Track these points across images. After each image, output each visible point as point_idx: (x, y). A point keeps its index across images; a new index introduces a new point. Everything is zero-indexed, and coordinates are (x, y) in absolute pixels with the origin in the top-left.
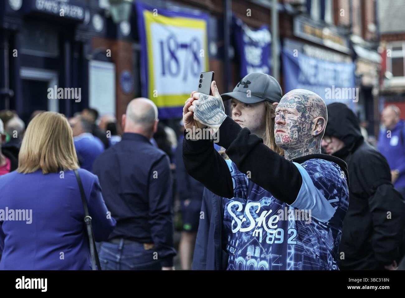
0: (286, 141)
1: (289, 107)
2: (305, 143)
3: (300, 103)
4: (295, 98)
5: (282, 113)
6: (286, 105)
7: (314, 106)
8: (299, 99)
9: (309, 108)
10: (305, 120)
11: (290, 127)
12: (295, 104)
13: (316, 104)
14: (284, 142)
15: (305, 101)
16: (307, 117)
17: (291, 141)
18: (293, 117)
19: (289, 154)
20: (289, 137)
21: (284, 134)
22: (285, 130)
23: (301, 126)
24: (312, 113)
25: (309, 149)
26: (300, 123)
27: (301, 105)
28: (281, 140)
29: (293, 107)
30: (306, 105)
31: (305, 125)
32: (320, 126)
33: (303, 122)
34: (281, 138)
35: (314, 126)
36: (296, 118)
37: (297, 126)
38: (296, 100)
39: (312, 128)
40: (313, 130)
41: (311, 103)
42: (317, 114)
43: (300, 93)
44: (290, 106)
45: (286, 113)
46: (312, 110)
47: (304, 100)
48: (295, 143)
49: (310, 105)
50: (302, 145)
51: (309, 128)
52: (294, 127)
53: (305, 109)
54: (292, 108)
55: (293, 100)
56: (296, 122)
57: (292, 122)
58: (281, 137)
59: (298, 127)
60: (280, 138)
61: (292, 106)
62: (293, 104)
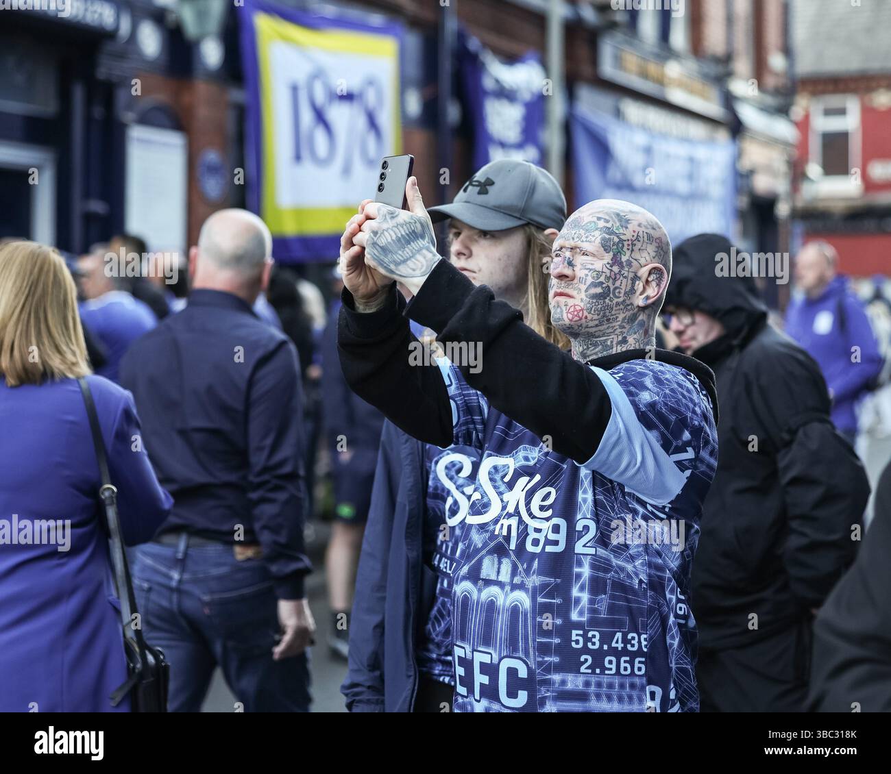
0: (576, 318)
1: (584, 240)
2: (619, 323)
3: (609, 231)
4: (599, 219)
5: (568, 254)
6: (576, 235)
7: (641, 239)
8: (607, 221)
9: (630, 242)
10: (620, 271)
11: (585, 287)
12: (597, 233)
13: (645, 234)
14: (571, 320)
15: (622, 226)
16: (625, 264)
17: (586, 317)
18: (592, 264)
19: (581, 349)
20: (582, 310)
21: (571, 302)
22: (574, 293)
23: (610, 284)
24: (636, 255)
25: (628, 337)
26: (608, 278)
27: (612, 237)
28: (565, 316)
29: (593, 239)
30: (622, 237)
31: (620, 281)
32: (654, 284)
33: (615, 274)
34: (565, 312)
35: (639, 286)
36: (599, 265)
37: (602, 283)
38: (601, 224)
39: (636, 288)
40: (638, 293)
41: (634, 231)
42: (648, 258)
43: (610, 208)
44: (587, 237)
45: (576, 253)
46: (636, 248)
47: (618, 224)
48: (597, 322)
49: (633, 236)
50: (613, 327)
51: (628, 288)
52: (594, 285)
53: (621, 245)
54: (592, 243)
55: (593, 224)
56: (599, 274)
57: (589, 274)
58: (564, 308)
59: (604, 286)
60: (562, 312)
61: (591, 237)
62: (593, 234)
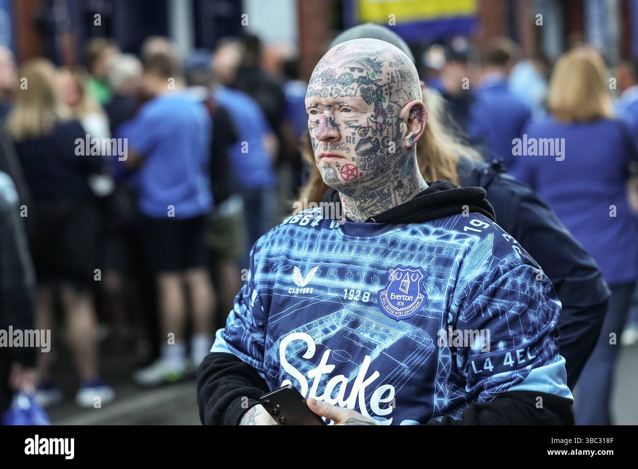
0: (351, 177)
1: (344, 94)
2: (392, 170)
3: (363, 80)
4: (353, 69)
5: (327, 113)
6: (333, 92)
7: (396, 80)
8: (361, 71)
9: (387, 87)
10: (384, 120)
11: (355, 146)
12: (355, 85)
13: (398, 73)
14: (346, 180)
15: (376, 72)
16: (387, 111)
17: (361, 174)
18: (356, 121)
20: (356, 168)
21: (342, 162)
22: (344, 153)
23: (378, 137)
24: (395, 98)
25: (403, 180)
26: (374, 131)
27: (370, 86)
28: (339, 176)
29: (353, 92)
30: (380, 83)
31: (386, 130)
32: (416, 121)
33: (381, 125)
34: (338, 172)
35: (404, 126)
36: (363, 120)
37: (370, 138)
38: (356, 75)
39: (401, 131)
40: (404, 134)
41: (388, 74)
42: (405, 97)
43: (360, 54)
44: (346, 91)
45: (334, 110)
46: (393, 91)
47: (372, 71)
48: (372, 176)
49: (388, 79)
50: (387, 176)
51: (395, 134)
52: (363, 142)
53: (379, 92)
54: (351, 94)
55: (348, 76)
56: (364, 130)
57: (356, 132)
58: (337, 169)
59: (372, 140)
60: (335, 172)
61: (350, 91)
62: (351, 86)
